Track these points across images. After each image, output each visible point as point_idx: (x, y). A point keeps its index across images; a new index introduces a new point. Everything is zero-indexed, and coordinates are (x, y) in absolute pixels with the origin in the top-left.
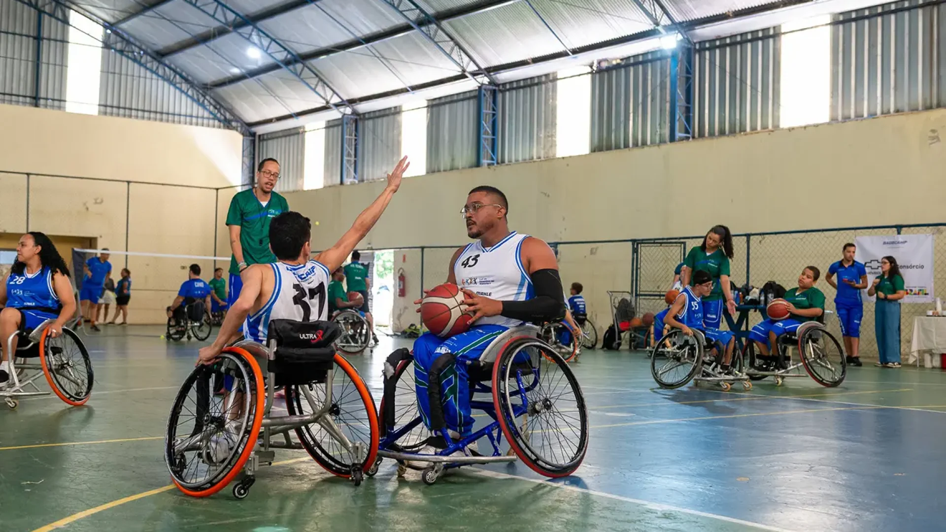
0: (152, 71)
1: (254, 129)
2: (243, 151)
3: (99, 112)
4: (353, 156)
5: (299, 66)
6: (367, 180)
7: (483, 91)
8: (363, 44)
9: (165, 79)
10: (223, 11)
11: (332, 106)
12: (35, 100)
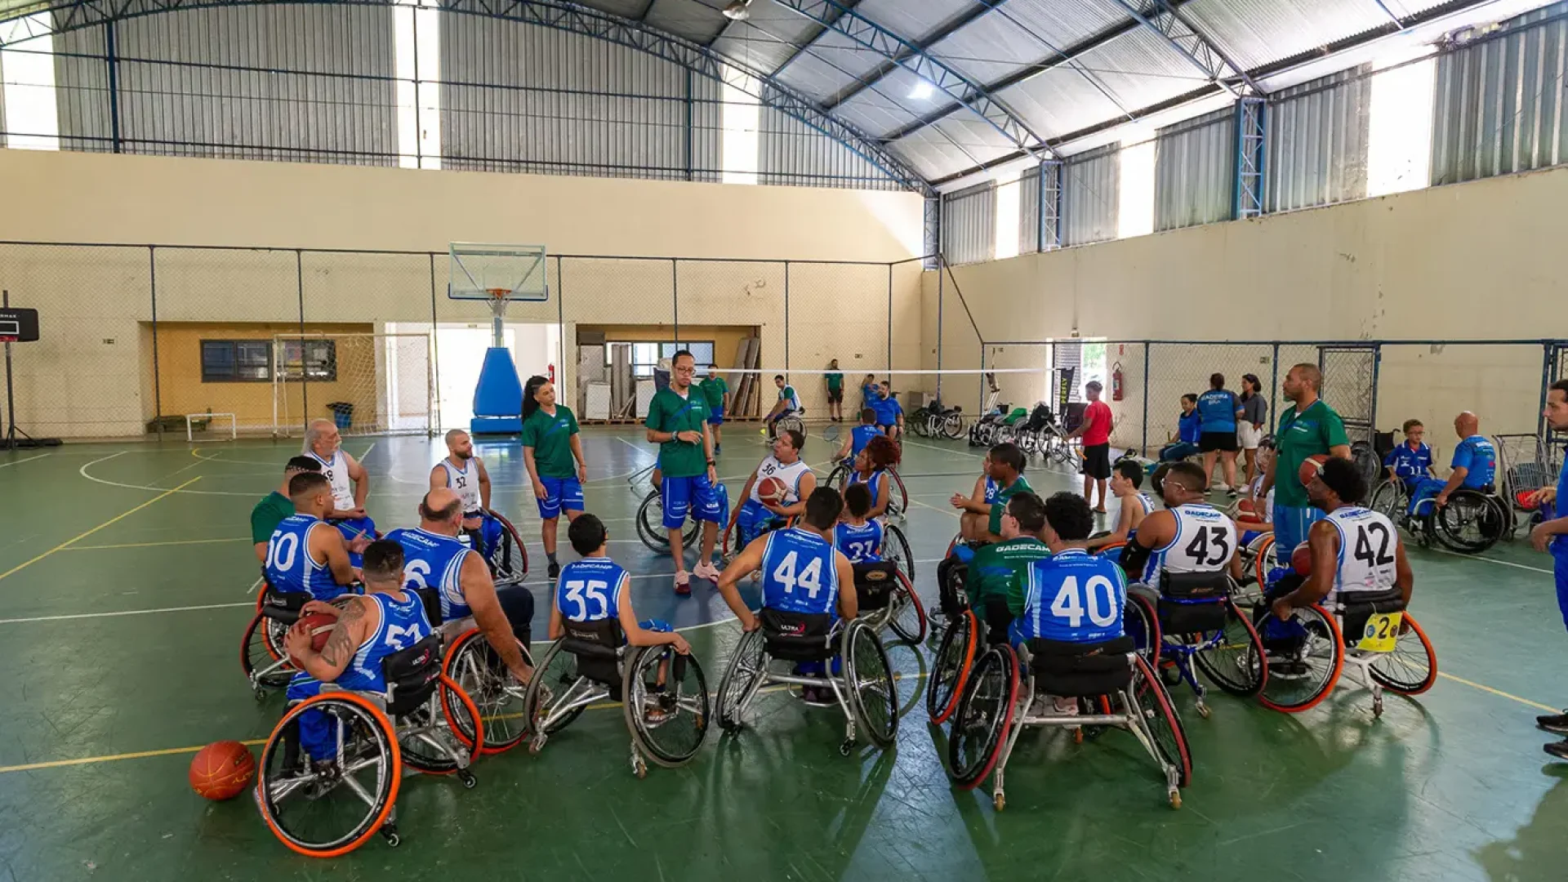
0: (816, 127)
1: (937, 188)
2: (925, 215)
3: (759, 181)
4: (1055, 214)
5: (983, 102)
6: (1074, 244)
7: (1243, 106)
8: (1065, 59)
9: (833, 136)
10: (882, 35)
11: (1027, 151)
12: (688, 173)
